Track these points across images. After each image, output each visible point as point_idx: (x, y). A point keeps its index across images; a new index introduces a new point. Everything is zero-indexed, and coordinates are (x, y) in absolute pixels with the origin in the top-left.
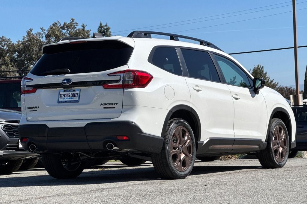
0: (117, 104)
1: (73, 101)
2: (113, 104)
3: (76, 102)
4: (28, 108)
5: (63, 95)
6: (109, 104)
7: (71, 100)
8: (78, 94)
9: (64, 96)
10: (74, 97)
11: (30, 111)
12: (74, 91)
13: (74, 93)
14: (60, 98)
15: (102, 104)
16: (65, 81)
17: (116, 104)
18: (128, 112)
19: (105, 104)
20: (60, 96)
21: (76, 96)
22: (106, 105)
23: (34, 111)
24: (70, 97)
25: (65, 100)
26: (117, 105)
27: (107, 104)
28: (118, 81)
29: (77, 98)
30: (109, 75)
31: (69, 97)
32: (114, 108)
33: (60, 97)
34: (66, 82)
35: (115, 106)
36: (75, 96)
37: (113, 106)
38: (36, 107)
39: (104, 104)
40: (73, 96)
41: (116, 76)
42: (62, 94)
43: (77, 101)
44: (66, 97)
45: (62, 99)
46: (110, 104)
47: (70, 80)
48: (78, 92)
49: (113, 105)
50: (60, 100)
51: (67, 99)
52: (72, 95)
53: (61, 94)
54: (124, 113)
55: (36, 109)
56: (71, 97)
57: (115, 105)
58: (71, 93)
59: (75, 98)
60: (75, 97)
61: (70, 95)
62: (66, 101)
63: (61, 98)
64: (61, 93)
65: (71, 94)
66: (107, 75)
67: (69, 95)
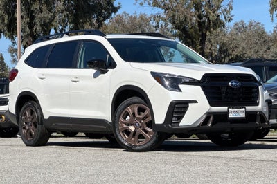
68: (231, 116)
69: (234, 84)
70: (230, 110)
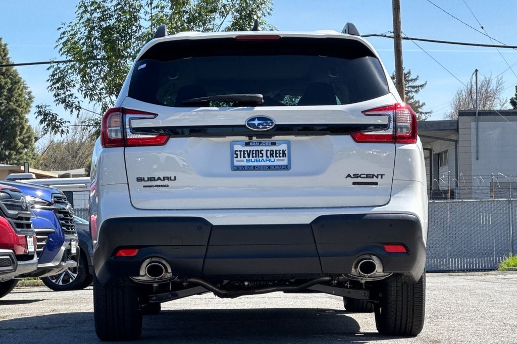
0: (382, 175)
1: (275, 166)
2: (373, 175)
3: (284, 169)
4: (137, 179)
5: (244, 154)
6: (365, 176)
7: (268, 163)
8: (284, 152)
9: (246, 155)
10: (276, 159)
11: (144, 186)
12: (274, 144)
13: (274, 148)
14: (235, 159)
15: (349, 176)
16: (256, 122)
17: (380, 176)
18: (403, 194)
19: (356, 176)
20: (237, 154)
21: (280, 157)
22: (358, 177)
23: (158, 186)
24: (265, 158)
25: (250, 164)
26: (382, 178)
27: (362, 176)
28: (385, 127)
29: (284, 160)
30: (365, 112)
31: (262, 157)
32: (376, 184)
33: (237, 157)
34: (259, 124)
35: (378, 180)
36: (276, 157)
37: (374, 180)
38: (169, 179)
39: (354, 175)
40: (272, 155)
41: (380, 115)
42: (240, 151)
43: (286, 168)
44: (253, 157)
45: (243, 161)
46: (368, 176)
47: (271, 121)
48: (283, 147)
49: (373, 178)
50: (236, 163)
51: (256, 161)
52: (269, 152)
53: (236, 151)
54: (396, 195)
55: (166, 182)
56: (267, 157)
57: (377, 177)
58: (264, 148)
59: (278, 160)
60: (278, 158)
61: (264, 152)
62: (254, 167)
63: (239, 158)
64: (238, 147)
65: (267, 151)
66: (362, 112)
67: (262, 154)
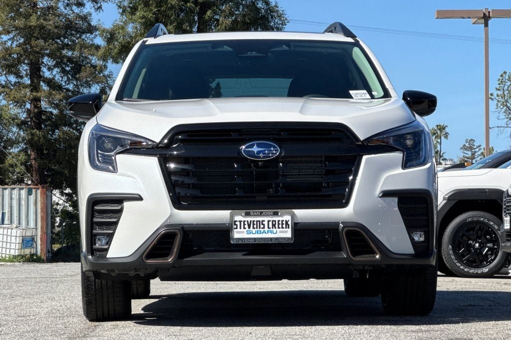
68: (239, 234)
69: (255, 149)
70: (238, 218)
